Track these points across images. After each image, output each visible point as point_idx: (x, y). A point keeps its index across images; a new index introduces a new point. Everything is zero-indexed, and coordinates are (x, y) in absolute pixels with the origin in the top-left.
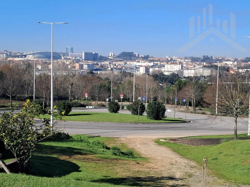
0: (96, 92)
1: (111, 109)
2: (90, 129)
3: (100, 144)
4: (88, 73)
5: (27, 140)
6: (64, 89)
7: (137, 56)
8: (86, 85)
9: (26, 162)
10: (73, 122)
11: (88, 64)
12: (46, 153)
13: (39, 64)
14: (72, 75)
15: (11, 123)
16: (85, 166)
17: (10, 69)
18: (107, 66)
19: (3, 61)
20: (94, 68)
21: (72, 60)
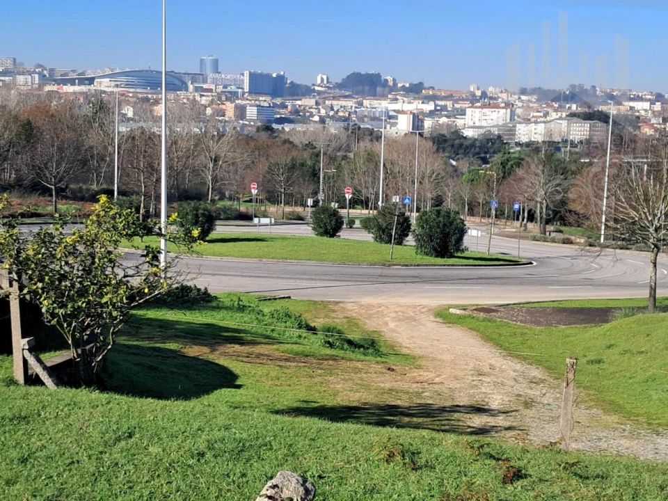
0: (281, 181)
1: (321, 227)
2: (264, 279)
3: (290, 317)
4: (258, 129)
5: (100, 302)
6: (193, 171)
7: (391, 84)
8: (253, 162)
9: (99, 359)
10: (219, 258)
11: (257, 106)
12: (149, 339)
13: (128, 103)
14: (216, 133)
15: (59, 256)
16: (253, 373)
17: (52, 115)
18: (308, 112)
19: (32, 94)
20: (275, 116)
21: (216, 92)
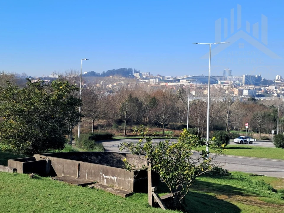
0: (259, 122)
1: (278, 144)
2: (252, 166)
3: (264, 184)
4: (249, 100)
5: (183, 174)
6: (220, 117)
8: (246, 114)
9: (182, 198)
10: (231, 156)
11: (248, 90)
12: (202, 190)
13: (193, 89)
14: (230, 101)
15: (167, 154)
16: (248, 209)
17: (163, 95)
18: (272, 92)
19: (156, 86)
20: (256, 94)
21: (230, 84)
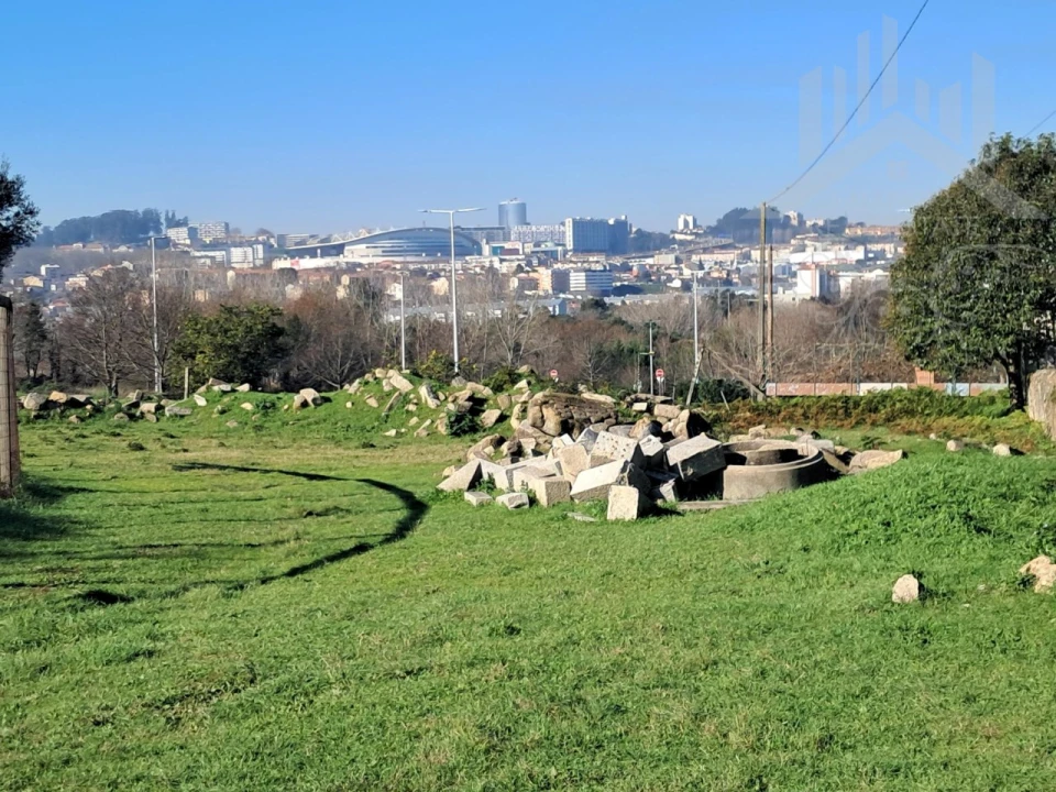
7: (795, 222)
11: (586, 271)
13: (396, 279)
18: (664, 274)
19: (255, 274)
20: (614, 284)
21: (524, 253)
